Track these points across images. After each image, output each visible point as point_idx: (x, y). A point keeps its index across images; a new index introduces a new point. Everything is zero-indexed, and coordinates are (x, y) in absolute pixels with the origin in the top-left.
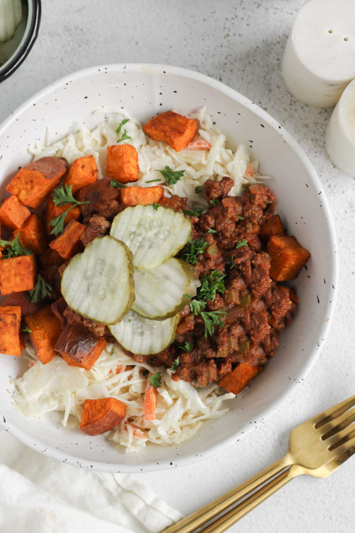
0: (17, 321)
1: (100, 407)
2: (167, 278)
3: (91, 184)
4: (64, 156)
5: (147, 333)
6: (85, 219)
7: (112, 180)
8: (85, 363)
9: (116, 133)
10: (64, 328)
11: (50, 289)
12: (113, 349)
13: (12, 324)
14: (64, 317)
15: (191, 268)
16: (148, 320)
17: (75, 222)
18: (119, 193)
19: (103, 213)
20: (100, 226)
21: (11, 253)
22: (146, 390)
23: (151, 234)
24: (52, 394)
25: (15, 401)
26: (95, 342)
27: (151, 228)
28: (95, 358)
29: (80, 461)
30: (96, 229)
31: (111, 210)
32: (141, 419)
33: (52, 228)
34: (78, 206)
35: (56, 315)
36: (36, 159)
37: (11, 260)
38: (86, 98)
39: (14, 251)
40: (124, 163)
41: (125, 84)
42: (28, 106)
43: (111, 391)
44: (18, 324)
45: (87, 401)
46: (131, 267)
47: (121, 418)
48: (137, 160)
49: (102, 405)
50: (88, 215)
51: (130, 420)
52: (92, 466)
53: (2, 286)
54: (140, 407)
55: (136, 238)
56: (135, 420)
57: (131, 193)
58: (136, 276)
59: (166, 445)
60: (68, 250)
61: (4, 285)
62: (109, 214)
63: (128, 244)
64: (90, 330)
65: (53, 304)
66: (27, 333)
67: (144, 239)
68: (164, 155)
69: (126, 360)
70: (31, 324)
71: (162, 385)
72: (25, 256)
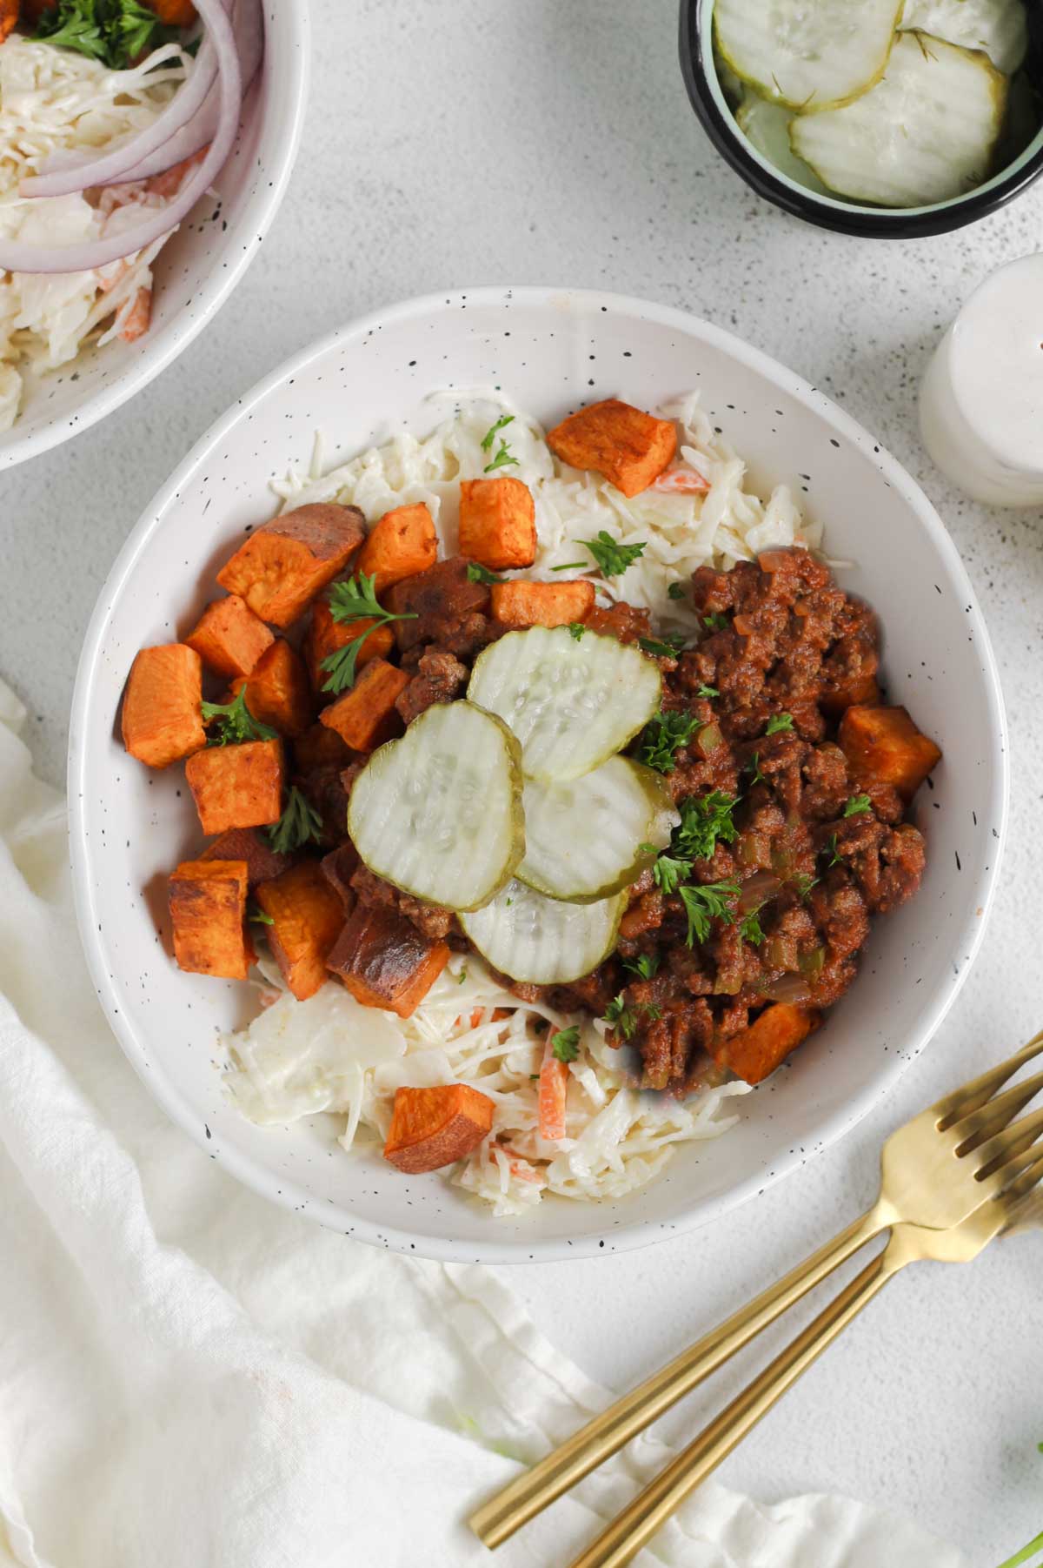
0: (239, 897)
1: (432, 1107)
2: (601, 803)
3: (421, 572)
4: (355, 503)
5: (550, 933)
6: (405, 657)
7: (471, 563)
8: (399, 1000)
9: (483, 449)
10: (350, 916)
11: (319, 821)
12: (464, 968)
13: (228, 904)
14: (352, 889)
15: (659, 782)
16: (554, 902)
17: (383, 663)
18: (488, 596)
19: (451, 644)
20: (443, 676)
21: (229, 735)
22: (542, 1067)
23: (564, 698)
24: (319, 1073)
25: (230, 1087)
26: (424, 950)
27: (564, 682)
28: (423, 988)
29: (386, 1233)
30: (434, 683)
31: (468, 637)
32: (529, 1138)
33: (326, 676)
34: (390, 625)
35: (330, 884)
36: (288, 508)
37: (228, 751)
38: (413, 363)
39: (235, 730)
40: (500, 523)
41: (507, 334)
42: (276, 384)
43: (458, 1070)
44: (241, 904)
45: (402, 1091)
46: (517, 776)
47: (481, 1133)
48: (532, 517)
49: (437, 1102)
50: (411, 648)
51: (503, 1139)
52: (413, 1246)
53: (206, 812)
54: (528, 1109)
55: (530, 706)
56: (514, 1139)
57: (518, 596)
58: (528, 796)
59: (587, 1199)
60: (365, 731)
61: (210, 809)
62: (463, 646)
63: (509, 719)
64: (415, 922)
65: (325, 858)
66: (263, 926)
67: (548, 709)
68: (596, 505)
69: (495, 996)
70: (270, 904)
71: (581, 1056)
72: (260, 743)
